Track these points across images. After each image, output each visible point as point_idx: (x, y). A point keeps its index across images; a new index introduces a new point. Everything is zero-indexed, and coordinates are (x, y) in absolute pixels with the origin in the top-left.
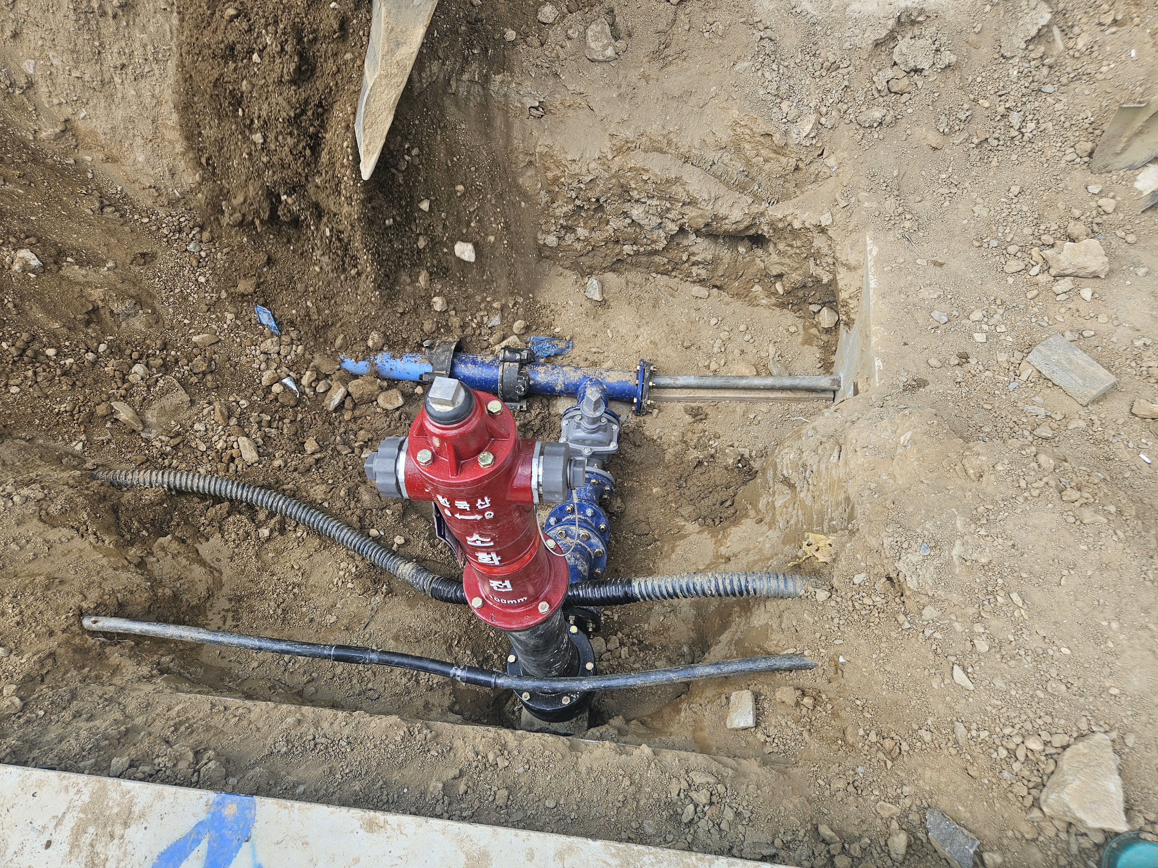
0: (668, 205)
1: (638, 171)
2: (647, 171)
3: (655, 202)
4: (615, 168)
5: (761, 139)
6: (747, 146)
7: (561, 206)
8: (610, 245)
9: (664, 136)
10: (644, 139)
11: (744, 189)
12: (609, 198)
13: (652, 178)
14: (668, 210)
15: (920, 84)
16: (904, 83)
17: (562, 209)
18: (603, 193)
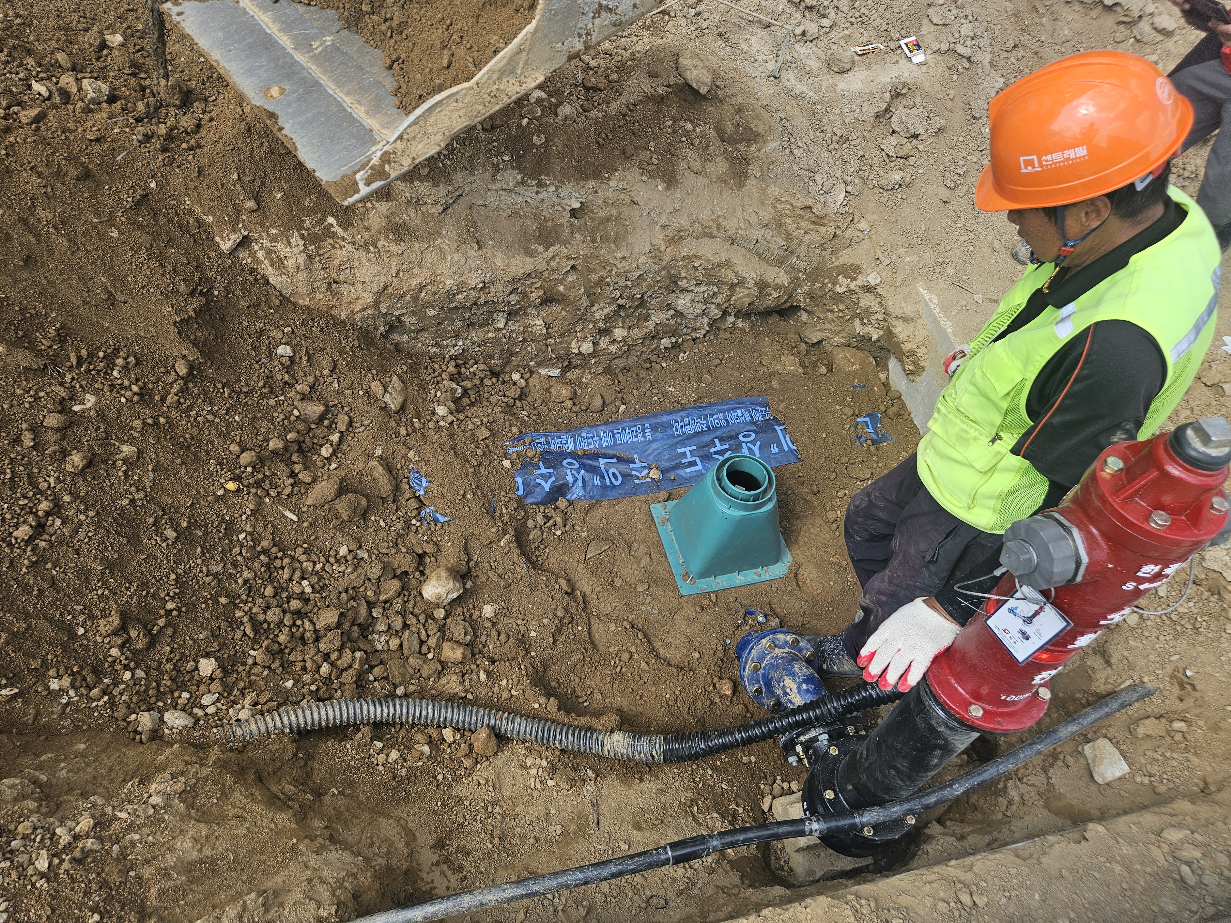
0: (716, 290)
1: (689, 258)
2: (699, 257)
3: (702, 289)
4: (666, 259)
5: (802, 212)
6: (789, 221)
7: (602, 309)
8: (647, 342)
9: (714, 220)
10: (697, 225)
11: (782, 263)
12: (655, 292)
13: (704, 263)
14: (715, 294)
15: (920, 147)
16: (907, 148)
17: (601, 311)
18: (650, 287)
